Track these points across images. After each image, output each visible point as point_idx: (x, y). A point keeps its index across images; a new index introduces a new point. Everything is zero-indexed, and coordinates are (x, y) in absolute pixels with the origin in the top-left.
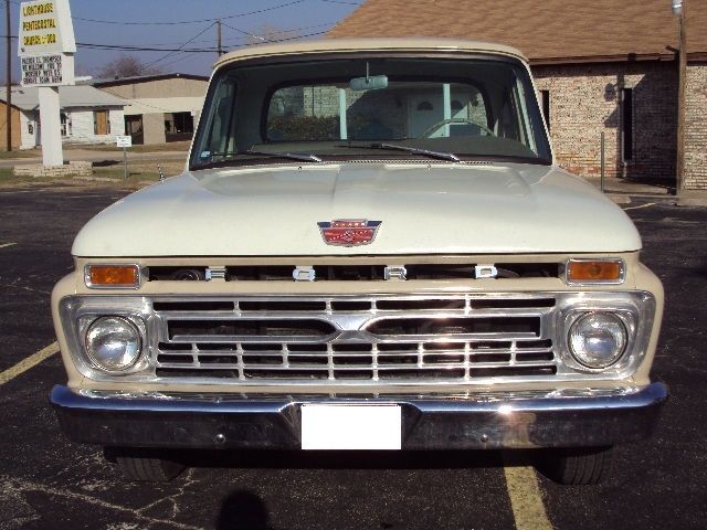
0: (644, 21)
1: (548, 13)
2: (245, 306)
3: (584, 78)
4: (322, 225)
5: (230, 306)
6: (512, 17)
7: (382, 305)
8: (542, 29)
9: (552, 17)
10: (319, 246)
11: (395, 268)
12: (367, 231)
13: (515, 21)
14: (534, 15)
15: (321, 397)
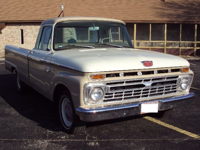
0: (48, 11)
1: (20, 7)
2: (127, 82)
3: (33, 26)
4: (143, 62)
5: (123, 82)
6: (10, 8)
7: (153, 80)
8: (19, 12)
9: (22, 9)
10: (142, 67)
11: (155, 71)
12: (150, 64)
13: (11, 9)
14: (16, 8)
15: (145, 101)
